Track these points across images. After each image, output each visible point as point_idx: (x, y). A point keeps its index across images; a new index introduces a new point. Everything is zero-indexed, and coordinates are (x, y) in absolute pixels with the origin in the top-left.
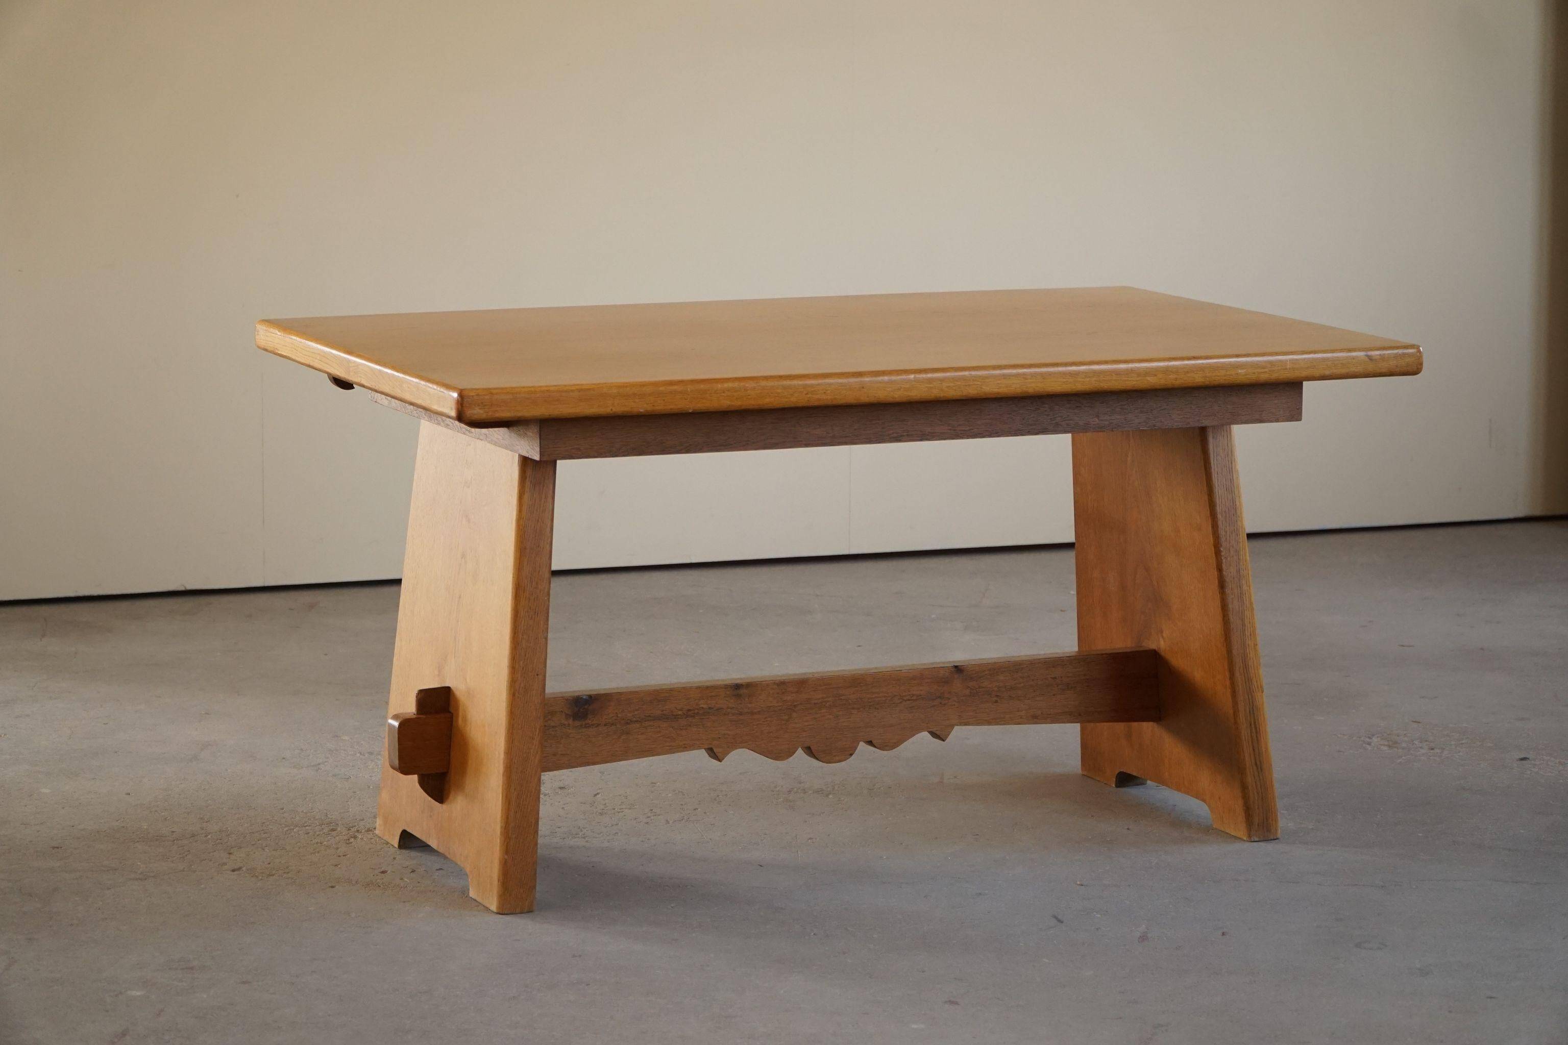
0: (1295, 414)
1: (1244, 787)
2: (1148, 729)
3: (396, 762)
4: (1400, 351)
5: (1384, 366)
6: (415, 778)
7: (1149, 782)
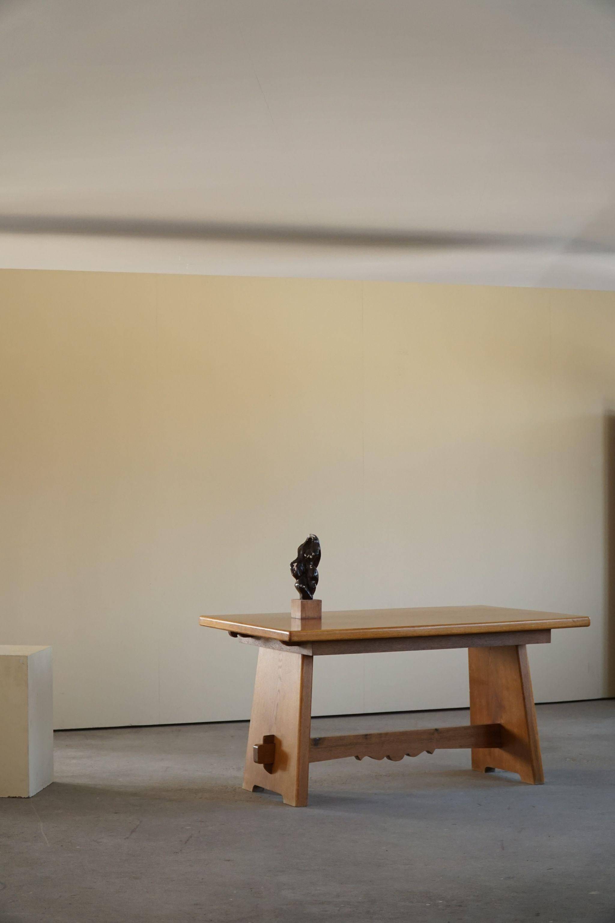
0: (549, 641)
1: (533, 767)
2: (497, 751)
3: (257, 760)
4: (583, 619)
5: (578, 624)
6: (262, 765)
7: (496, 769)
